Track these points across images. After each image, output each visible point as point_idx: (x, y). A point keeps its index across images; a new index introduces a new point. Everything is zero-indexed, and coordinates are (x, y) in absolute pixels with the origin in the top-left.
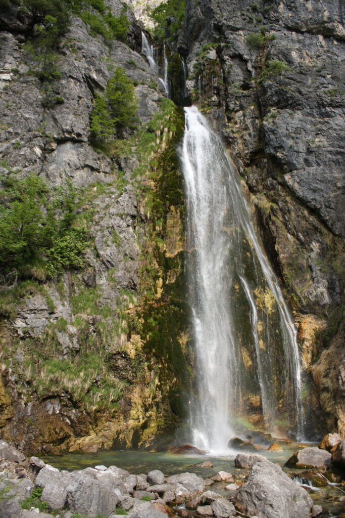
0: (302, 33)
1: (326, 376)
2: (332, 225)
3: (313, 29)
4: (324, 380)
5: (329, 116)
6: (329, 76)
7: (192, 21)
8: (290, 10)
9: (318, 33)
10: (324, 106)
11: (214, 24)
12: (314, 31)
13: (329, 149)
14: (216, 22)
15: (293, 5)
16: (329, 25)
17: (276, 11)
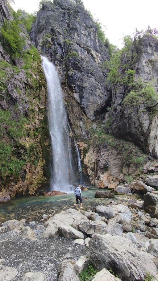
0: (81, 47)
1: (88, 163)
2: (87, 114)
3: (85, 47)
4: (88, 164)
5: (90, 77)
6: (90, 65)
7: (40, 24)
8: (79, 37)
9: (86, 49)
10: (89, 73)
11: (51, 28)
12: (85, 48)
13: (89, 88)
14: (52, 28)
15: (80, 35)
16: (90, 48)
17: (74, 35)
